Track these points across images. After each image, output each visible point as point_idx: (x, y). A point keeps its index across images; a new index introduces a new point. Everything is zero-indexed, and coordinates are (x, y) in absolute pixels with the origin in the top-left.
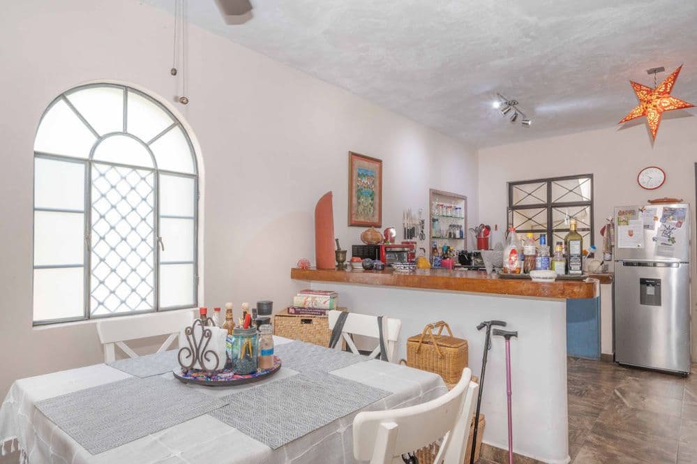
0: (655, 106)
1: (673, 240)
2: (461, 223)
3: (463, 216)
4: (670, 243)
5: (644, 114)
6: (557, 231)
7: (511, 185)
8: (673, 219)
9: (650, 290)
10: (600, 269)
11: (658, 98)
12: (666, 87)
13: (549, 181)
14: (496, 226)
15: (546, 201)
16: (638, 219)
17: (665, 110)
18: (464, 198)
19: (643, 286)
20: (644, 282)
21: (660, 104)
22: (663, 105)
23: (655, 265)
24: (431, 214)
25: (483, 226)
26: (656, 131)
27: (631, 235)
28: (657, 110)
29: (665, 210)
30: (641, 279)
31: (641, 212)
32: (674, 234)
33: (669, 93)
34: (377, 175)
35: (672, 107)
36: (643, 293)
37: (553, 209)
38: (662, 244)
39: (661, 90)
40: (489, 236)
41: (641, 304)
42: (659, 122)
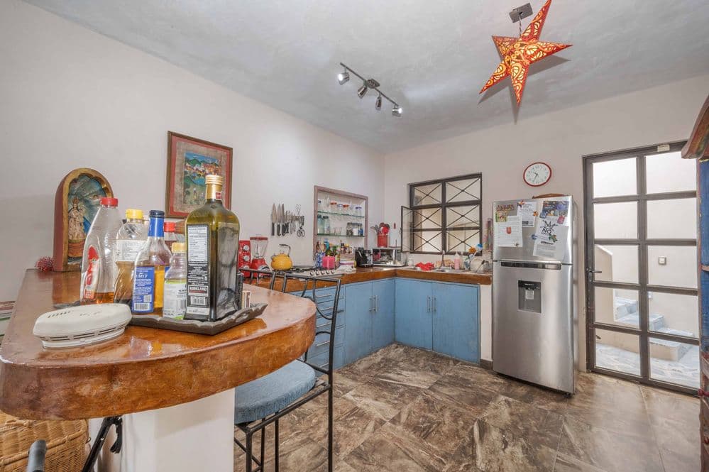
0: (519, 57)
1: (553, 238)
2: (363, 221)
3: (363, 215)
4: (551, 241)
5: (507, 74)
6: (450, 229)
7: (412, 187)
8: (554, 215)
9: (529, 295)
10: (482, 268)
11: (522, 45)
12: (533, 28)
13: (444, 182)
14: (395, 225)
15: (441, 201)
16: (516, 215)
17: (531, 62)
18: (365, 198)
19: (522, 289)
20: (522, 284)
21: (525, 53)
22: (528, 53)
23: (543, 266)
24: (316, 211)
25: (382, 224)
26: (521, 92)
27: (509, 233)
28: (522, 63)
29: (545, 204)
30: (519, 281)
31: (519, 207)
32: (555, 231)
33: (537, 38)
34: (224, 163)
35: (540, 55)
36: (521, 296)
37: (448, 209)
38: (542, 242)
39: (526, 35)
40: (388, 234)
41: (520, 308)
42: (525, 79)
